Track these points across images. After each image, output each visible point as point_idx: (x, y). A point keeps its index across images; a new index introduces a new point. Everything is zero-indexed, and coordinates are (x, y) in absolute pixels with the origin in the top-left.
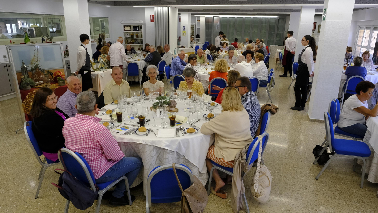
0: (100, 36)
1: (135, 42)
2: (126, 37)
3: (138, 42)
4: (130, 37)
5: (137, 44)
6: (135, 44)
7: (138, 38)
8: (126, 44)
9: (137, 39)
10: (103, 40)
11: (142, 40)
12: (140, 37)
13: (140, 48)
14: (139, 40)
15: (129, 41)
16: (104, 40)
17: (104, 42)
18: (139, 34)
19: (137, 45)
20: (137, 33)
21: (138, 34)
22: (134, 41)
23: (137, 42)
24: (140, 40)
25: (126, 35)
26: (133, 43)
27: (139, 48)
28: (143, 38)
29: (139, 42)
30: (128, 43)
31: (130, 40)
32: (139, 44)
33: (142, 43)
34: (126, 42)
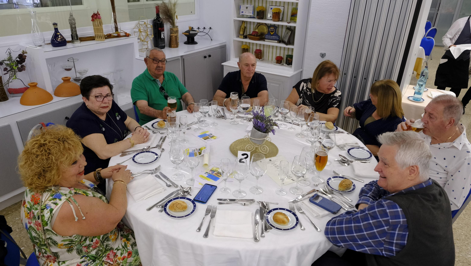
0: (158, 15)
1: (269, 33)
2: (243, 16)
3: (277, 35)
4: (254, 18)
5: (275, 44)
6: (267, 43)
7: (279, 21)
8: (238, 37)
9: (274, 26)
10: (167, 27)
11: (292, 30)
12: (285, 19)
13: (282, 55)
14: (280, 29)
15: (251, 30)
16: (173, 23)
17: (174, 30)
18: (286, 7)
19: (273, 46)
20: (278, 4)
21: (282, 8)
22: (266, 30)
23: (276, 34)
24: (284, 30)
25: (241, 11)
26: (261, 37)
27: (278, 55)
28: (298, 25)
29: (280, 34)
30: (245, 37)
31: (252, 26)
32: (280, 41)
33: (291, 41)
34: (241, 33)
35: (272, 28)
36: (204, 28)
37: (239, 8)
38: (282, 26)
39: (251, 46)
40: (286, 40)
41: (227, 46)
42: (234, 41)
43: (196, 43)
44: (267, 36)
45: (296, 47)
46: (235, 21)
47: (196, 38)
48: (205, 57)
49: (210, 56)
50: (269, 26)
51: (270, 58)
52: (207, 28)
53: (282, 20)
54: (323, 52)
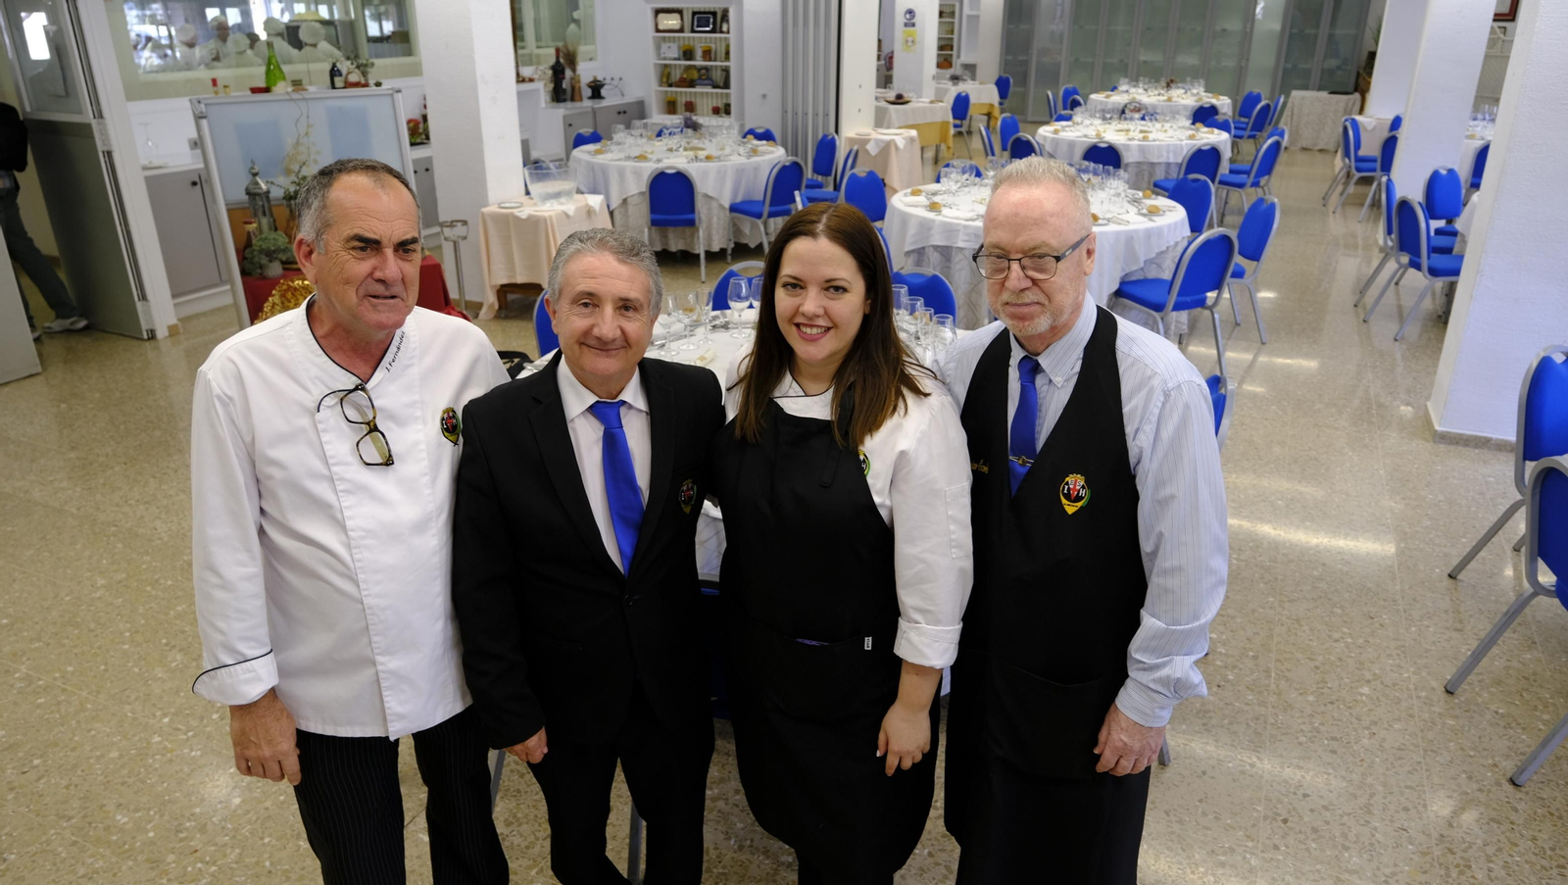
0: (558, 57)
1: (700, 78)
2: (665, 59)
3: (711, 79)
4: (679, 59)
5: (709, 90)
6: (698, 89)
7: (710, 60)
8: (661, 86)
9: (707, 69)
10: (568, 73)
11: (726, 71)
12: (718, 58)
13: (718, 104)
14: (714, 72)
15: (676, 75)
16: (574, 70)
17: (575, 80)
18: (718, 43)
19: (707, 93)
20: (708, 41)
21: (713, 46)
22: (695, 75)
23: (708, 78)
24: (719, 72)
25: (662, 51)
26: (691, 84)
27: (715, 105)
28: (732, 64)
29: (714, 78)
30: (670, 85)
31: (678, 72)
32: (715, 87)
33: (727, 85)
34: (665, 80)
35: (703, 71)
36: (612, 79)
37: (658, 48)
38: (716, 66)
39: (679, 99)
40: (722, 85)
41: (646, 104)
42: (656, 91)
43: (603, 98)
44: (698, 82)
45: (733, 90)
46: (655, 64)
47: (603, 92)
48: (619, 113)
49: (625, 112)
50: (699, 69)
51: (705, 112)
52: (617, 78)
53: (715, 60)
54: (763, 93)
